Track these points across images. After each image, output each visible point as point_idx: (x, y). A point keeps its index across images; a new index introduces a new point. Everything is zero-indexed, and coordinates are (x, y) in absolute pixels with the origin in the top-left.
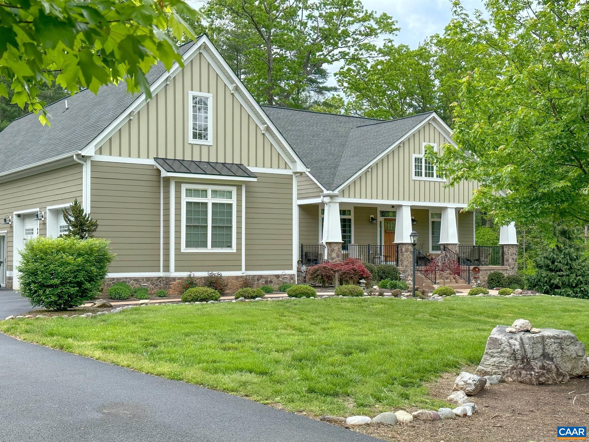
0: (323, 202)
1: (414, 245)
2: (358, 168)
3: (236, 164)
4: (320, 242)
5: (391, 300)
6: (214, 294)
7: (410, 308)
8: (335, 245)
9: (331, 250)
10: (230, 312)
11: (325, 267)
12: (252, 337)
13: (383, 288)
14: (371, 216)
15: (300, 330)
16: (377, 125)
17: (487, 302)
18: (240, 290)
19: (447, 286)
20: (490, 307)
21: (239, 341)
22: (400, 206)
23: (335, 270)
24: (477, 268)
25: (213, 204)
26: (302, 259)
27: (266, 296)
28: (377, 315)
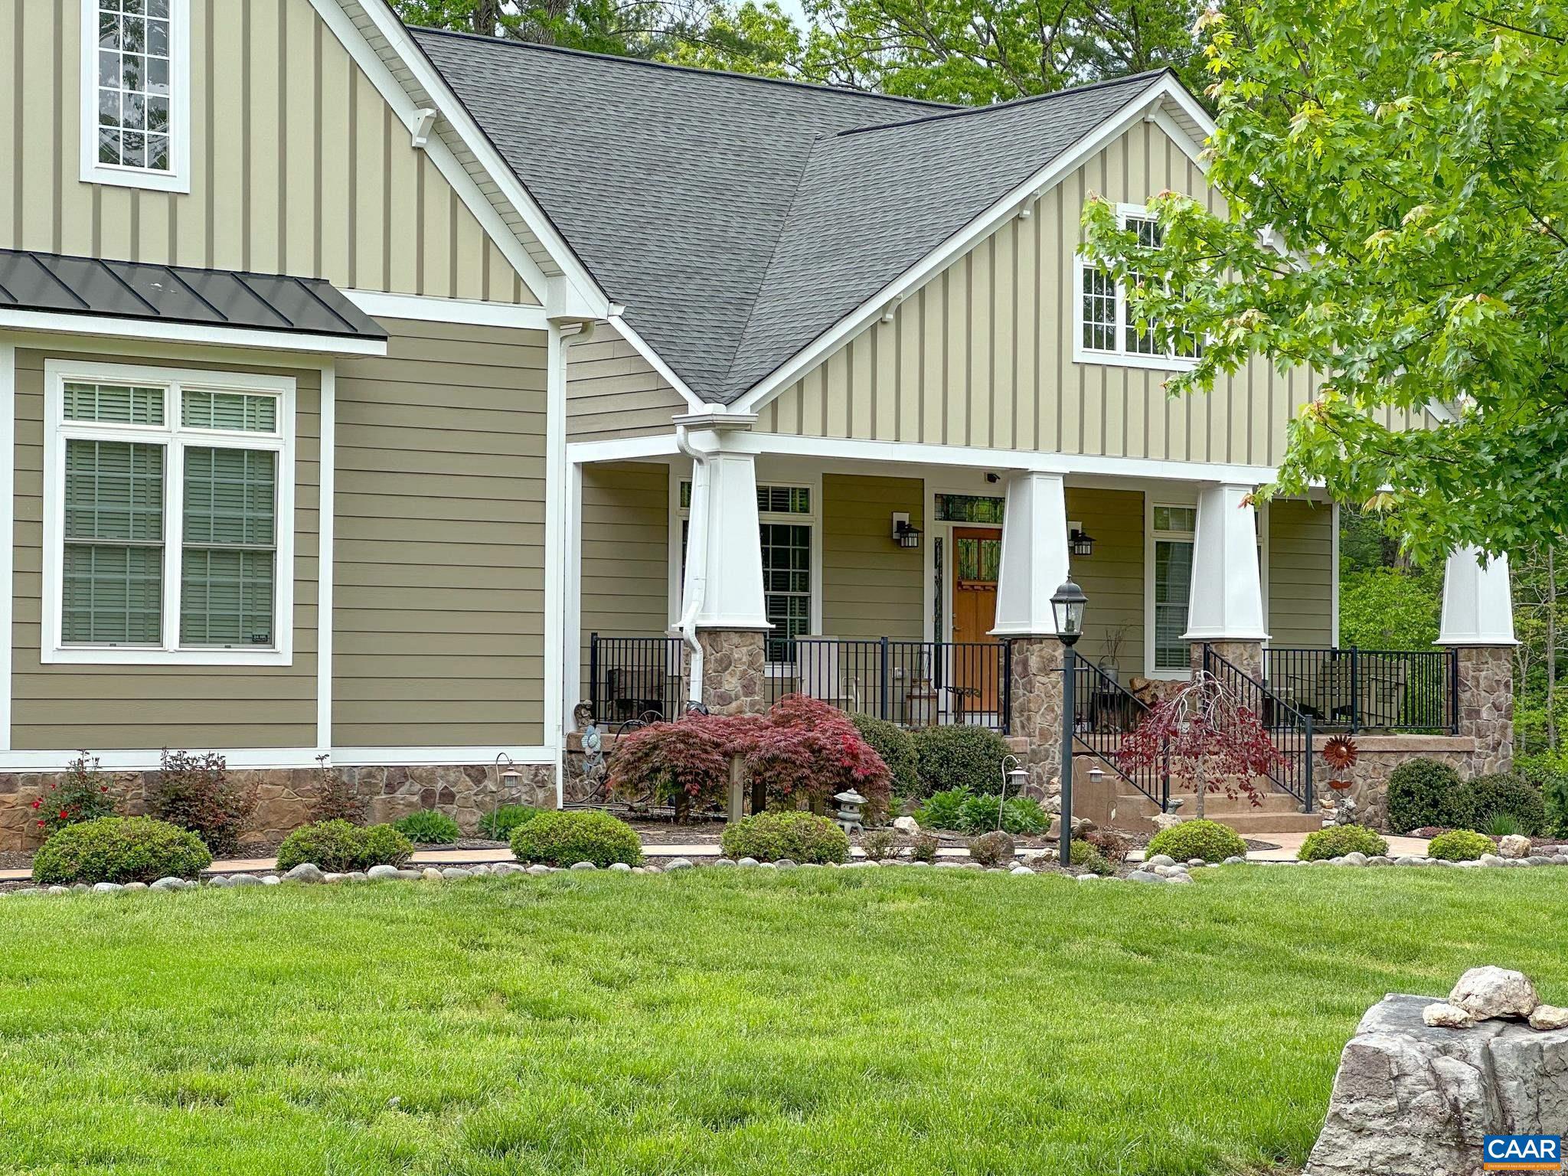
0: (683, 451)
1: (1069, 640)
2: (839, 308)
3: (297, 280)
4: (674, 626)
5: (963, 877)
6: (180, 849)
7: (1043, 915)
8: (735, 639)
9: (719, 661)
10: (241, 927)
11: (688, 735)
12: (313, 1042)
13: (938, 827)
14: (898, 517)
15: (541, 1010)
16: (926, 125)
17: (1375, 888)
18: (298, 833)
19: (1211, 819)
20: (1386, 911)
21: (245, 1063)
22: (1021, 476)
23: (730, 746)
24: (1345, 744)
25: (189, 451)
26: (593, 697)
27: (418, 857)
28: (893, 944)
